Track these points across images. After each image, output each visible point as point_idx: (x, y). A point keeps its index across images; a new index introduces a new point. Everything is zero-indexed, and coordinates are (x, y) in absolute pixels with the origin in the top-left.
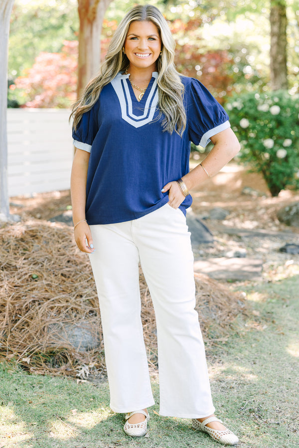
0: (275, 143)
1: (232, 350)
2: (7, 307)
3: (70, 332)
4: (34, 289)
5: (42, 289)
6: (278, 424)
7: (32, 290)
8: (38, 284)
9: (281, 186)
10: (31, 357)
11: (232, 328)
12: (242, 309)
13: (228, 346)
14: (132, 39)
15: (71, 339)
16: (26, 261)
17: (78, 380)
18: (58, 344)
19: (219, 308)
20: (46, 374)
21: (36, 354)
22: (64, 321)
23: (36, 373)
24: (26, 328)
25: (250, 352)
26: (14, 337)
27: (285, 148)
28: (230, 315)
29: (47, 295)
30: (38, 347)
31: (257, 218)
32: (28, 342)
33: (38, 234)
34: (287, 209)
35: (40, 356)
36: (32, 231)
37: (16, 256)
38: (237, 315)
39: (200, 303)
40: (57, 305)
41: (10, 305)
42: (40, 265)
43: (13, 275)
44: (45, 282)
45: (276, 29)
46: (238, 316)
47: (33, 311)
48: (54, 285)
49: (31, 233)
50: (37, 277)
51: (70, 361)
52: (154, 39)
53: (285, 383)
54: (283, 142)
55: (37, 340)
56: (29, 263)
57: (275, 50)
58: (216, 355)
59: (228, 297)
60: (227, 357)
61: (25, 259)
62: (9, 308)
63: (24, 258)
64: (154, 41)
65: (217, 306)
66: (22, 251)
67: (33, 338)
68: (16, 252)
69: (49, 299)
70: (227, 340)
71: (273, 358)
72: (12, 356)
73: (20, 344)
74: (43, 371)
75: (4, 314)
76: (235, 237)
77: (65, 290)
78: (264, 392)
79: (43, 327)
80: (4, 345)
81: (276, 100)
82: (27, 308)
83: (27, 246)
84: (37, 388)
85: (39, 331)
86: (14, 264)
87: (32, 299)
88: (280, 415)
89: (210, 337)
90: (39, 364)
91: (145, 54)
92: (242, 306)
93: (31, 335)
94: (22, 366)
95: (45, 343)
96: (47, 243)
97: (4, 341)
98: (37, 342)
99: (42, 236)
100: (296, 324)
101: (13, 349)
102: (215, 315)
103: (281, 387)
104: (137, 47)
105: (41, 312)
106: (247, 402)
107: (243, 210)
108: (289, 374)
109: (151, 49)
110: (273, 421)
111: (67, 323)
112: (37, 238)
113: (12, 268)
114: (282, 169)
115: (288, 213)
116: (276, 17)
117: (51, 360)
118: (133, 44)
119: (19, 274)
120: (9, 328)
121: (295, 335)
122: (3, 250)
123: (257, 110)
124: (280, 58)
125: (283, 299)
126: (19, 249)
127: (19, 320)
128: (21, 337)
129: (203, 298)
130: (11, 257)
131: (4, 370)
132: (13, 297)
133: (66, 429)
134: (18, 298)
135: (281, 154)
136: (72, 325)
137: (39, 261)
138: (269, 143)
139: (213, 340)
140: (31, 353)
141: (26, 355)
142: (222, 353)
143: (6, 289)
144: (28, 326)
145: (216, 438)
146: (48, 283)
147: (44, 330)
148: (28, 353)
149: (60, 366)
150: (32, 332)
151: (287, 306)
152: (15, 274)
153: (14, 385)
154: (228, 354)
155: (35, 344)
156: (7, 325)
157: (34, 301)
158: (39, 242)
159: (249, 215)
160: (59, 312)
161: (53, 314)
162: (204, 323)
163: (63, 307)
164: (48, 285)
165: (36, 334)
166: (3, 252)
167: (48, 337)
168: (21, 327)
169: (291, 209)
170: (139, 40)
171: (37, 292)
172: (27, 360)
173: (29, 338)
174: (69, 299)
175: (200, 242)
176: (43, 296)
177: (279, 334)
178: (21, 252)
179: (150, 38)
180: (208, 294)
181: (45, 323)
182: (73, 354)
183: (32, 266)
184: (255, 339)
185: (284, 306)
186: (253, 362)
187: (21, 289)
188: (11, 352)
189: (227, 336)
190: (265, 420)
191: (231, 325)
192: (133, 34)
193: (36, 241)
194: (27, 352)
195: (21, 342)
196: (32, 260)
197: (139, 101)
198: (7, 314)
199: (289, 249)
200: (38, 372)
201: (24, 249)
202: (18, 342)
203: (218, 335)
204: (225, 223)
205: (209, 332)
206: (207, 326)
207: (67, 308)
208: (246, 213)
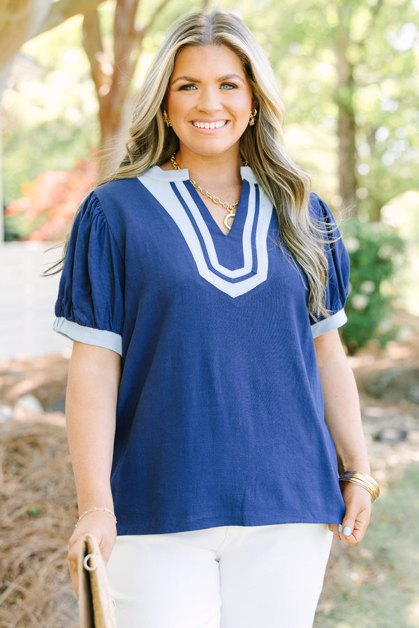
5: (45, 532)
14: (184, 88)
44: (50, 521)
52: (234, 86)
64: (235, 90)
69: (55, 551)
83: (23, 460)
91: (215, 121)
96: (53, 454)
99: (46, 444)
104: (196, 107)
109: (228, 109)
118: (185, 102)
144: (23, 599)
158: (42, 454)
164: (55, 525)
170: (199, 90)
176: (47, 546)
179: (226, 84)
192: (185, 78)
197: (225, 232)
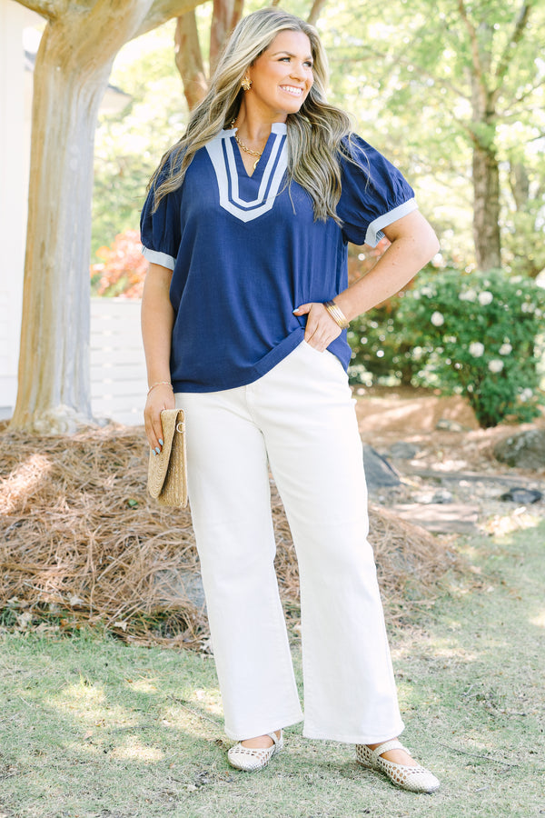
0: (487, 349)
1: (442, 619)
2: (90, 547)
3: (188, 585)
4: (132, 520)
5: (144, 519)
6: (524, 715)
7: (129, 521)
8: (139, 513)
9: (497, 417)
10: (128, 621)
11: (440, 587)
12: (453, 563)
13: (436, 612)
15: (191, 595)
16: (119, 480)
17: (203, 655)
18: (171, 602)
19: (419, 558)
20: (152, 645)
21: (136, 616)
22: (179, 567)
23: (136, 645)
24: (120, 577)
25: (471, 621)
26: (102, 591)
27: (503, 357)
28: (437, 569)
29: (153, 529)
30: (139, 606)
31: (462, 457)
32: (123, 598)
33: (137, 442)
34: (510, 441)
35: (142, 619)
36: (128, 438)
37: (103, 473)
38: (446, 571)
39: (390, 548)
40: (168, 542)
41: (95, 542)
42: (141, 487)
43: (99, 500)
44: (150, 511)
45: (482, 187)
46: (448, 571)
47: (130, 552)
48: (163, 514)
49: (127, 441)
50: (137, 504)
51: (191, 627)
53: (529, 662)
54: (500, 348)
55: (138, 595)
56: (123, 484)
57: (481, 218)
58: (418, 623)
59: (432, 546)
60: (436, 627)
61: (116, 478)
62: (93, 547)
63: (115, 475)
65: (415, 556)
66: (113, 467)
67: (132, 592)
68: (103, 467)
69: (155, 535)
70: (433, 603)
71: (507, 630)
72: (97, 618)
73: (110, 601)
74: (148, 642)
75: (85, 556)
76: (431, 481)
77: (180, 522)
78: (498, 673)
79: (146, 575)
80: (85, 602)
81: (487, 284)
82: (121, 548)
83: (120, 459)
84: (139, 664)
85: (141, 582)
86: (99, 483)
87: (129, 535)
88: (525, 704)
89: (407, 598)
90: (140, 631)
92: (454, 560)
93: (127, 587)
94: (114, 634)
95: (150, 599)
97: (86, 597)
98: (138, 598)
99: (143, 445)
100: (537, 588)
101: (99, 608)
102: (413, 568)
103: (524, 667)
105: (143, 552)
106: (472, 686)
107: (441, 445)
108: (535, 650)
110: (515, 711)
111: (183, 570)
112: (135, 448)
113: (97, 491)
114: (497, 389)
115: (511, 447)
116: (482, 169)
117: (160, 626)
119: (108, 499)
120: (94, 577)
121: (538, 601)
122: (83, 464)
123: (457, 299)
124: (490, 230)
125: (514, 556)
126: (108, 464)
127: (108, 565)
128: (111, 591)
129: (394, 541)
130: (96, 473)
131: (86, 640)
132: (98, 532)
133: (189, 716)
134: (107, 533)
135: (496, 366)
136: (193, 574)
137: (139, 481)
138: (477, 349)
139: (412, 602)
140: (127, 615)
141: (120, 617)
142: (426, 621)
143: (87, 520)
144: (123, 573)
145: (398, 780)
146: (155, 511)
147: (148, 580)
148: (124, 614)
149: (173, 635)
150: (130, 583)
151: (522, 565)
152: (103, 498)
153: (103, 658)
154: (436, 622)
155: (135, 601)
156: (90, 572)
157: (132, 538)
158: (139, 454)
159: (450, 453)
160: (172, 554)
161: (162, 557)
162: (397, 577)
163: (177, 547)
164: (154, 515)
165: (136, 585)
166: (84, 468)
167: (155, 590)
168: (111, 576)
169: (515, 442)
171: (136, 524)
172: (123, 625)
173: (125, 591)
174: (186, 536)
175: (379, 485)
176: (147, 531)
177: (514, 599)
178: (110, 467)
180: (402, 536)
181: (150, 569)
182: (194, 618)
183: (128, 487)
184: (478, 605)
185: (517, 566)
186: (476, 636)
187: (110, 520)
188: (96, 612)
189: (433, 598)
190: (502, 710)
191: (439, 583)
193: (134, 451)
194: (122, 612)
195: (112, 597)
196: (129, 479)
197: (250, 174)
198: (90, 556)
199: (516, 495)
200: (139, 642)
201: (115, 464)
202: (107, 598)
203: (420, 596)
204: (415, 463)
205: (405, 591)
206: (402, 582)
207: (183, 548)
208: (447, 450)
